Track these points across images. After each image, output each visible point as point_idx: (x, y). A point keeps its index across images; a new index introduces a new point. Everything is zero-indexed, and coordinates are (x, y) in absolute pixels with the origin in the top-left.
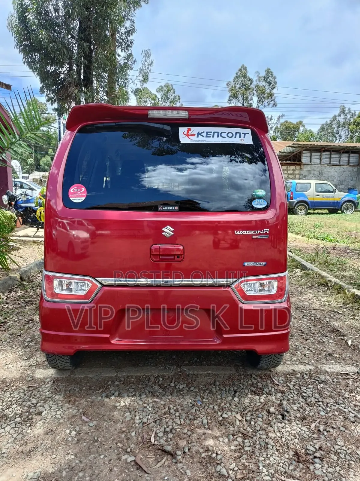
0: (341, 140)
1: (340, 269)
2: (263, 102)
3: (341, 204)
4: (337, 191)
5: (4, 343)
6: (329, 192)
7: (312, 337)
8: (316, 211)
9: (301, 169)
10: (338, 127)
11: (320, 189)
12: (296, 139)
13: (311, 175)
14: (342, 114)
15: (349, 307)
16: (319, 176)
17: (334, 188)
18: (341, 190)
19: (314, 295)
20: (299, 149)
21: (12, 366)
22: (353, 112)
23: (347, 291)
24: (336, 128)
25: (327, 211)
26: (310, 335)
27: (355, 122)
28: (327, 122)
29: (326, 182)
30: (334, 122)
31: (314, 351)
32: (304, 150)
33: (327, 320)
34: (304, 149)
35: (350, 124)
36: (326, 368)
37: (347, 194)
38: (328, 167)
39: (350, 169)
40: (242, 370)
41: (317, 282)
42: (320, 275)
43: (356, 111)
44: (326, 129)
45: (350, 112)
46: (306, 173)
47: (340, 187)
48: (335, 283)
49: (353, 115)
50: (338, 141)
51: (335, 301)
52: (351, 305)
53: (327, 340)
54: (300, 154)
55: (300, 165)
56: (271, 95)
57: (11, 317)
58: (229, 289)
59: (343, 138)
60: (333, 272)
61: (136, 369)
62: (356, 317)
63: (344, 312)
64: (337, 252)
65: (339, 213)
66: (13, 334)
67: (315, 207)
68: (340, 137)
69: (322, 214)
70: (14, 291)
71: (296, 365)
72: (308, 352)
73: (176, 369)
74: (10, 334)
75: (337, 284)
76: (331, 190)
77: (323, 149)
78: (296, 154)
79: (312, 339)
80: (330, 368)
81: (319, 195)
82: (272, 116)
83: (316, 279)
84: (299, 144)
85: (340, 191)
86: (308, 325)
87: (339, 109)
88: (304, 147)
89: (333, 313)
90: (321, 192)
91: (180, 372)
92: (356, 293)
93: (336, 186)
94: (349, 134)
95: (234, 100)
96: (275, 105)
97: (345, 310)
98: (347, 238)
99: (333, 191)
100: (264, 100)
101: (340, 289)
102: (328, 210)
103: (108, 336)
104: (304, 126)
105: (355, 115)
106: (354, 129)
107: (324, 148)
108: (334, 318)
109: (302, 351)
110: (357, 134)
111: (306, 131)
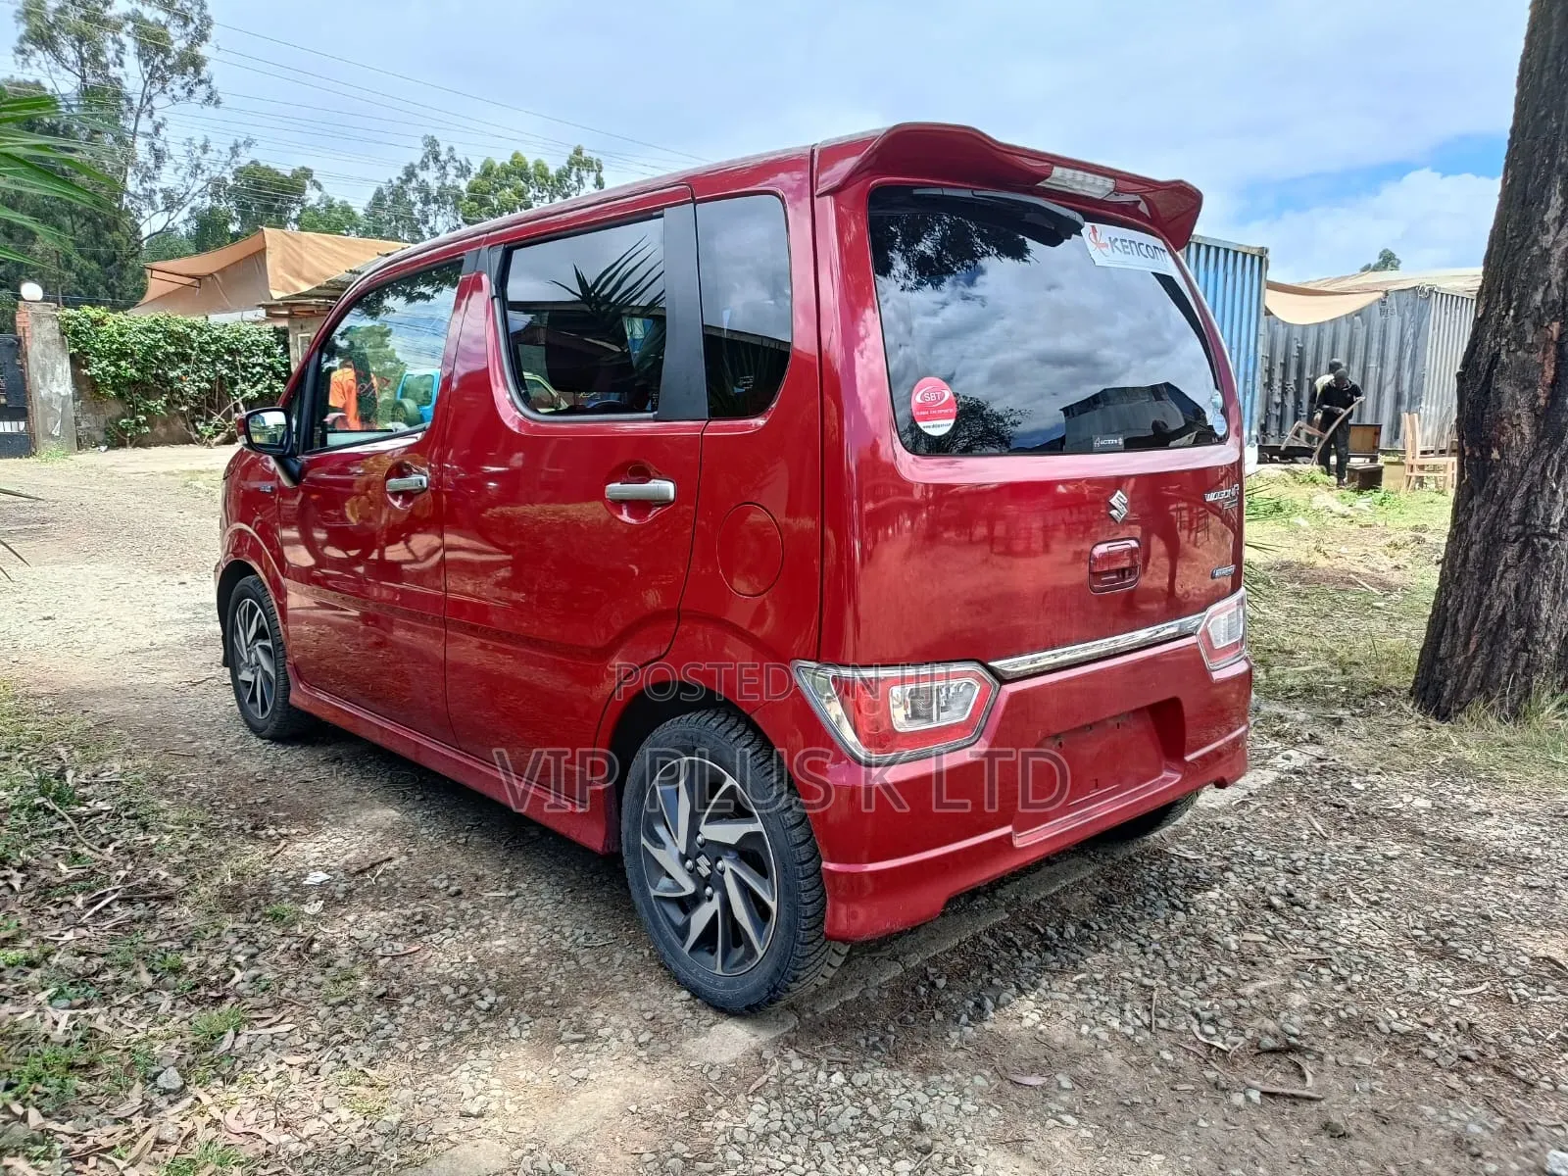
2: (163, 79)
10: (426, 202)
14: (431, 164)
22: (464, 163)
24: (419, 206)
27: (471, 191)
28: (390, 181)
30: (410, 186)
35: (458, 197)
43: (472, 161)
44: (389, 203)
45: (454, 159)
49: (464, 171)
56: (197, 63)
68: (434, 234)
82: (207, 141)
87: (420, 145)
94: (458, 226)
95: (39, 53)
96: (212, 99)
100: (168, 75)
104: (319, 187)
105: (469, 170)
106: (473, 214)
111: (330, 207)
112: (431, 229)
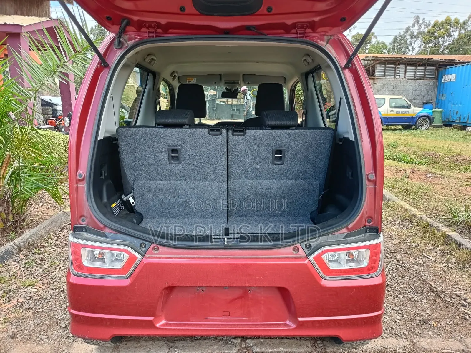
0: (414, 51)
1: (423, 197)
3: (415, 120)
4: (412, 106)
5: (43, 301)
6: (404, 107)
7: (401, 294)
8: (389, 127)
9: (374, 83)
10: (412, 38)
11: (393, 104)
12: (367, 51)
13: (384, 89)
14: (416, 25)
15: (440, 250)
16: (393, 91)
17: (409, 103)
18: (415, 104)
19: (397, 233)
20: (372, 62)
21: (46, 337)
22: (428, 23)
23: (436, 231)
24: (409, 39)
25: (400, 127)
26: (399, 291)
27: (429, 32)
28: (400, 33)
29: (400, 97)
30: (407, 34)
31: (405, 316)
32: (378, 64)
33: (417, 269)
34: (378, 62)
35: (423, 35)
36: (424, 344)
37: (421, 109)
38: (402, 81)
39: (426, 82)
40: (320, 345)
41: (399, 216)
42: (402, 207)
43: (431, 22)
44: (399, 40)
45: (424, 22)
46: (380, 88)
47: (415, 101)
48: (421, 218)
49: (427, 25)
50: (411, 52)
51: (422, 242)
52: (442, 248)
53: (419, 298)
54: (374, 67)
55: (373, 79)
57: (58, 264)
58: (306, 262)
59: (417, 49)
60: (415, 201)
61: (193, 344)
62: (450, 265)
63: (434, 257)
64: (416, 176)
65: (414, 129)
66: (55, 289)
67: (389, 123)
68: (413, 49)
69: (396, 130)
70: (66, 229)
71: (386, 339)
72: (399, 318)
73: (241, 343)
74: (52, 289)
75: (423, 220)
76: (406, 104)
77: (398, 62)
78: (369, 68)
79: (401, 296)
80: (428, 344)
81: (393, 111)
83: (397, 213)
84: (373, 57)
85: (415, 107)
86: (394, 275)
87: (413, 19)
88: (378, 60)
89: (422, 258)
90: (395, 107)
91: (245, 348)
92: (447, 233)
93: (410, 101)
94: (422, 45)
97: (435, 254)
98: (425, 158)
99: (409, 107)
101: (427, 226)
102: (402, 126)
103: (151, 318)
104: (376, 37)
105: (429, 25)
106: (427, 40)
107: (399, 60)
108: (424, 265)
109: (391, 316)
110: (431, 45)
111: (378, 43)
112: (413, 47)
